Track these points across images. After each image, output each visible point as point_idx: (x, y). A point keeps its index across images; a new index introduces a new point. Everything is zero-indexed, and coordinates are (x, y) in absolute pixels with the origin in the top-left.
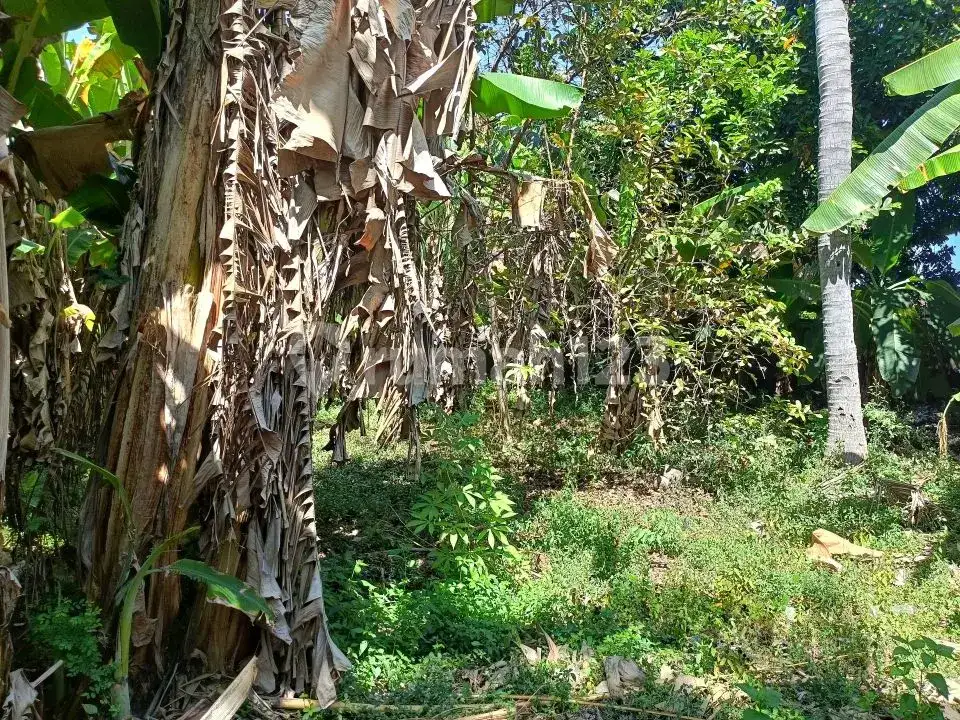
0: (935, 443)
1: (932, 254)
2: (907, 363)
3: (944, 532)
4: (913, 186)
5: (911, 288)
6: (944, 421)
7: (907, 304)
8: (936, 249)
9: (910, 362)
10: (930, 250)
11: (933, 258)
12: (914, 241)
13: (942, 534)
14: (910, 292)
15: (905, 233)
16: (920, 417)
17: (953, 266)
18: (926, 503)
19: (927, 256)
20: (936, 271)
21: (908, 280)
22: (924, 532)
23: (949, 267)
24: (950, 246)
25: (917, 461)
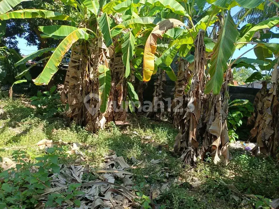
0: (9, 96)
1: (12, 42)
2: (2, 71)
3: (9, 119)
4: (5, 19)
5: (4, 50)
6: (11, 89)
7: (3, 54)
8: (13, 40)
9: (3, 71)
10: (11, 41)
11: (12, 43)
12: (6, 36)
13: (8, 120)
14: (4, 51)
15: (3, 33)
16: (5, 88)
17: (18, 47)
18: (4, 112)
19: (10, 42)
20: (13, 47)
21: (3, 47)
22: (3, 120)
23: (17, 47)
24: (17, 41)
25: (3, 100)
